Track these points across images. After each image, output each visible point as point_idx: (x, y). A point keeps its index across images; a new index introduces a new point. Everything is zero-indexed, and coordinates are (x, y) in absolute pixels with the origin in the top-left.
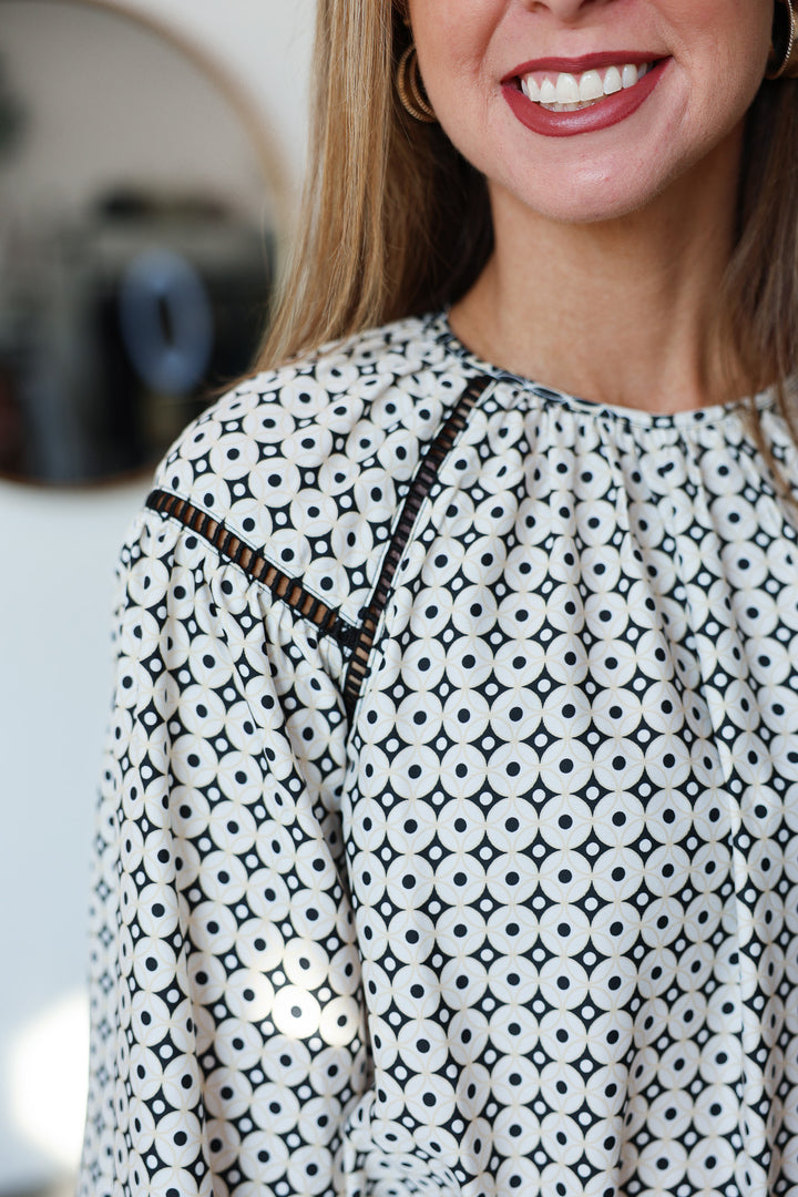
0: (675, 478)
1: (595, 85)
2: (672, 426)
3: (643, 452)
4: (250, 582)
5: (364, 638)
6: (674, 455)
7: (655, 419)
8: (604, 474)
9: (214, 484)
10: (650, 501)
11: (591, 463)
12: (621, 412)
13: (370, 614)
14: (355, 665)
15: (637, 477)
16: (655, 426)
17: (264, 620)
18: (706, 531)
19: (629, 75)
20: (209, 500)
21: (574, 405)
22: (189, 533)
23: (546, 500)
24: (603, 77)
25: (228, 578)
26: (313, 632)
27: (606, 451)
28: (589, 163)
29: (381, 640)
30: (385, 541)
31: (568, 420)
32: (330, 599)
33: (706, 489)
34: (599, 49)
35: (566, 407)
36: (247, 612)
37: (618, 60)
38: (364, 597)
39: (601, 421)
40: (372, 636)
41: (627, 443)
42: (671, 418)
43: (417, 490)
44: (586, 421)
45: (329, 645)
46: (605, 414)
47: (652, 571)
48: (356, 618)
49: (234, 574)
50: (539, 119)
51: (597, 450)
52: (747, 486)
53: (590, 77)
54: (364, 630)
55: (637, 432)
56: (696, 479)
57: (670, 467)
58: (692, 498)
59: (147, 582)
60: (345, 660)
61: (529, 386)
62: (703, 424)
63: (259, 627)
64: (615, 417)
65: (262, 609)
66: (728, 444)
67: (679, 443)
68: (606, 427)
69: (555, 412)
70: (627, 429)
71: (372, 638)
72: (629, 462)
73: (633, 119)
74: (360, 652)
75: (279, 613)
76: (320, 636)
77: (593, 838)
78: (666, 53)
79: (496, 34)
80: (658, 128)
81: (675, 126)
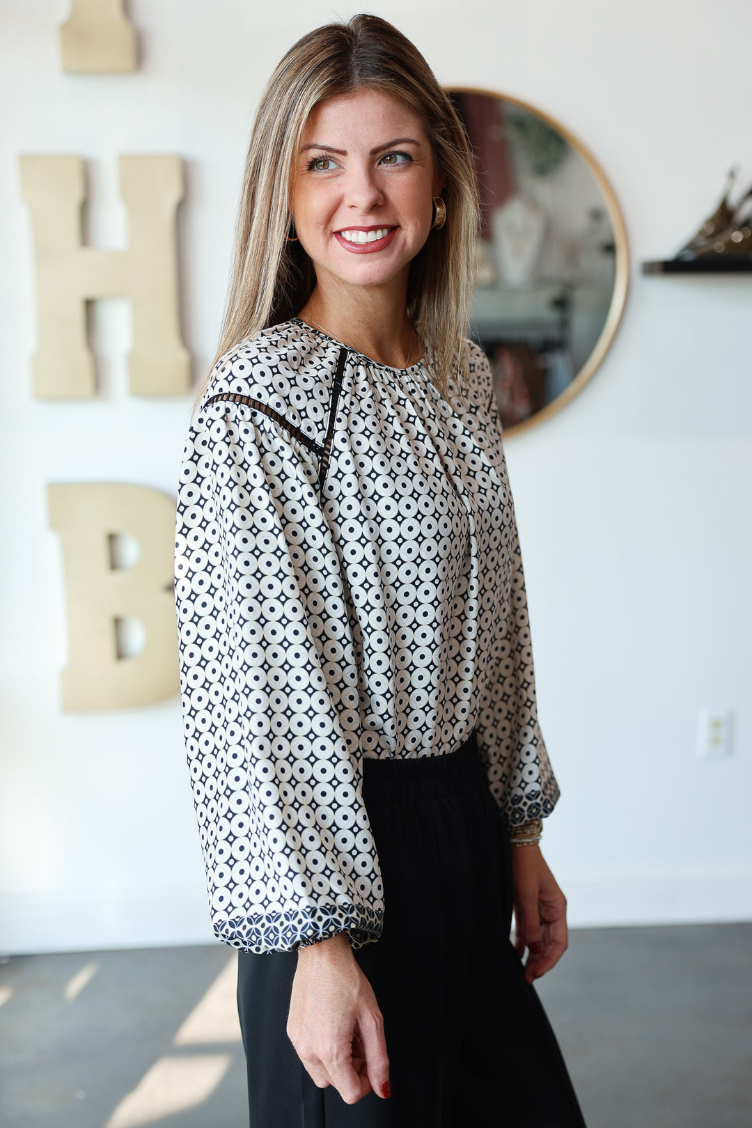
1: (372, 236)
5: (326, 452)
6: (413, 386)
9: (239, 382)
12: (392, 369)
13: (328, 440)
14: (324, 465)
16: (402, 374)
19: (385, 232)
22: (252, 410)
24: (376, 234)
28: (371, 264)
29: (333, 452)
30: (328, 410)
32: (310, 435)
34: (376, 224)
35: (374, 365)
37: (382, 227)
38: (324, 434)
40: (329, 451)
43: (336, 391)
45: (312, 454)
47: (407, 431)
48: (322, 443)
53: (371, 234)
54: (325, 448)
60: (319, 461)
69: (371, 367)
71: (329, 452)
73: (388, 248)
74: (325, 458)
76: (310, 452)
77: (400, 536)
78: (396, 225)
79: (334, 216)
80: (396, 253)
81: (402, 252)
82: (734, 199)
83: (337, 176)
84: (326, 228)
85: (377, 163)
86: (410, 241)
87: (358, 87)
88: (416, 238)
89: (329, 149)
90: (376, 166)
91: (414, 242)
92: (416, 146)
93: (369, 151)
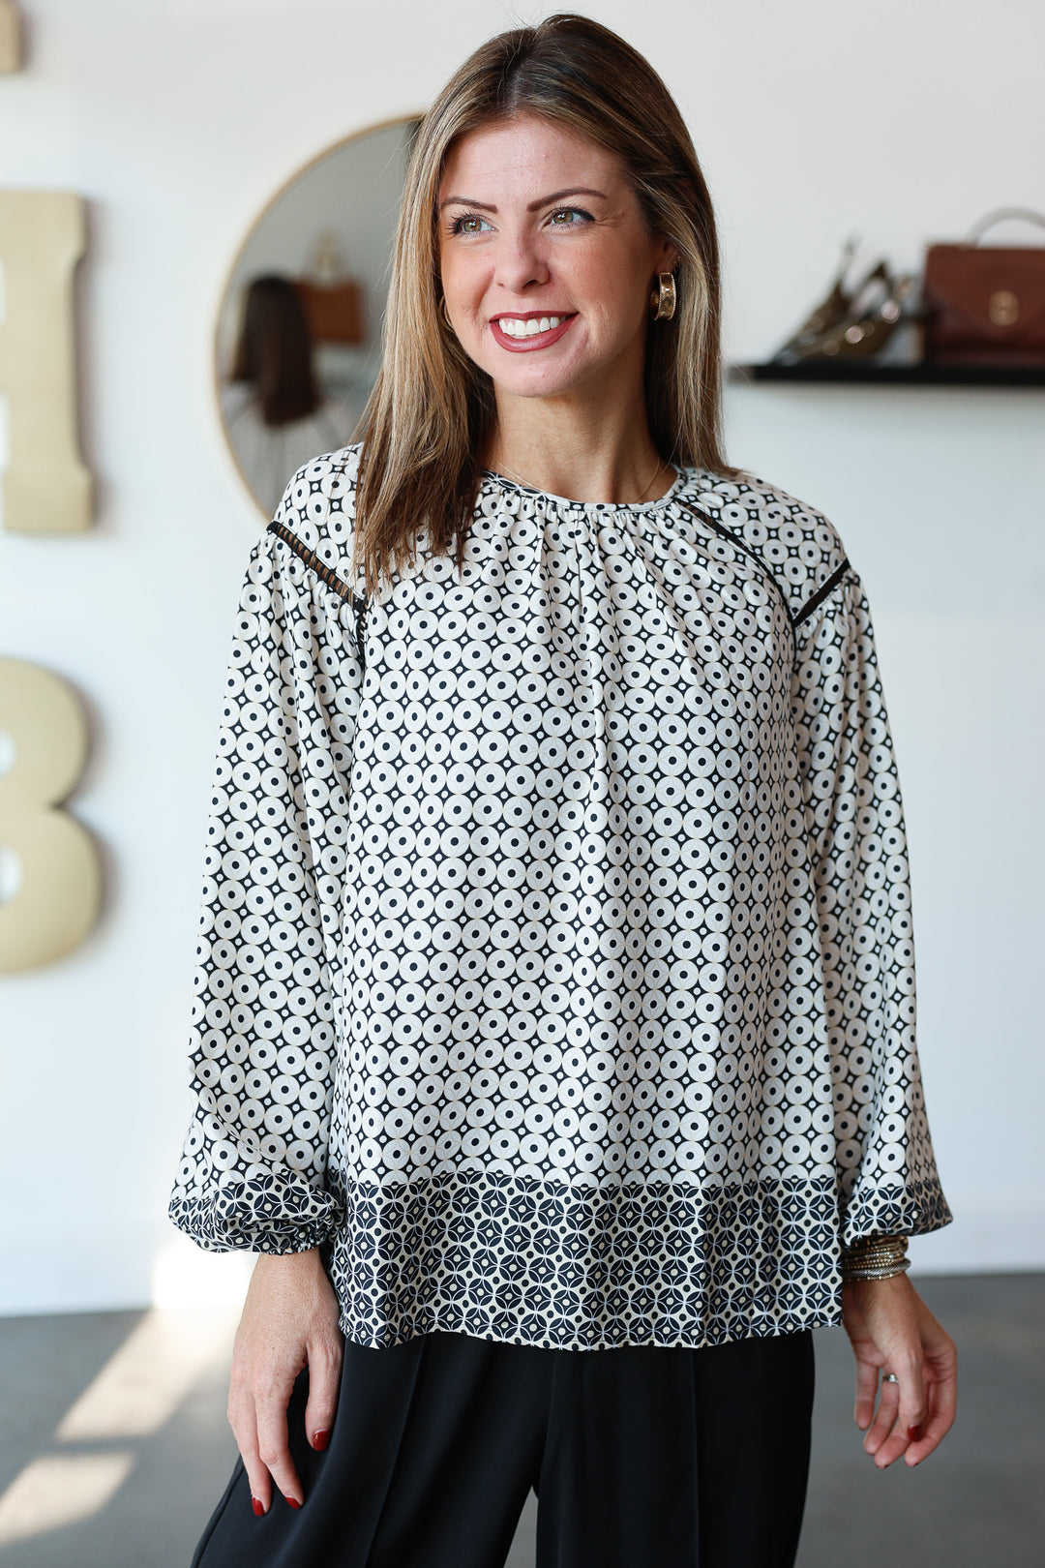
0: (580, 539)
1: (534, 327)
2: (582, 510)
3: (561, 522)
4: (306, 569)
5: (366, 606)
6: (582, 526)
7: (572, 504)
8: (534, 531)
10: (562, 551)
11: (526, 525)
12: (551, 498)
14: (362, 624)
15: (556, 537)
16: (571, 508)
17: (311, 591)
18: (599, 570)
19: (554, 322)
20: (291, 522)
21: (522, 492)
22: (280, 540)
23: (489, 541)
24: (539, 323)
25: (294, 565)
26: (338, 600)
27: (537, 520)
28: (534, 367)
31: (516, 501)
32: (348, 582)
33: (600, 549)
34: (538, 309)
35: (518, 493)
36: (301, 586)
37: (549, 315)
39: (537, 502)
41: (552, 516)
42: (582, 505)
44: (529, 502)
45: (347, 609)
46: (541, 499)
48: (361, 594)
49: (298, 563)
50: (506, 341)
51: (532, 519)
52: (627, 551)
53: (532, 323)
54: (366, 601)
55: (559, 510)
56: (594, 541)
57: (578, 532)
58: (592, 551)
59: (261, 569)
60: (355, 618)
61: (497, 479)
62: (601, 512)
63: (308, 594)
64: (547, 500)
65: (310, 585)
66: (616, 527)
67: (585, 519)
68: (540, 506)
69: (508, 496)
70: (554, 509)
72: (552, 528)
73: (558, 345)
74: (364, 615)
75: (320, 587)
76: (342, 603)
79: (485, 297)
80: (572, 351)
81: (582, 349)
82: (852, 281)
83: (488, 240)
84: (475, 315)
85: (542, 224)
86: (594, 336)
87: (515, 113)
88: (602, 330)
89: (474, 204)
90: (540, 228)
91: (601, 335)
92: (596, 199)
93: (526, 206)
